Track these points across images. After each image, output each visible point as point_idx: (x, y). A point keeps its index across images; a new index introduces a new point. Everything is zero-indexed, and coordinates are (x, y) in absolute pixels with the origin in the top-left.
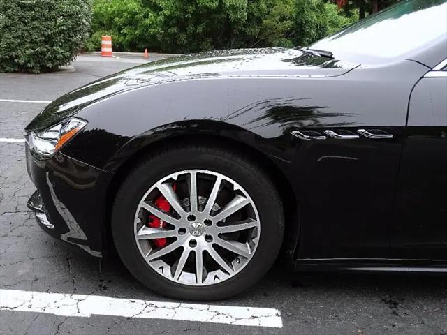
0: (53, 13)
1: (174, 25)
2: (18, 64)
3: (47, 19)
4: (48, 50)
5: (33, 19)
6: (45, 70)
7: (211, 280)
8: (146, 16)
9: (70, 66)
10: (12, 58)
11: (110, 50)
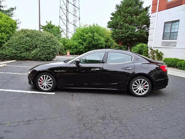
0: (50, 48)
1: (87, 49)
2: (41, 59)
3: (48, 49)
4: (48, 56)
5: (46, 49)
6: (48, 60)
7: (48, 89)
8: (80, 46)
9: (55, 59)
10: (40, 58)
11: (69, 55)
